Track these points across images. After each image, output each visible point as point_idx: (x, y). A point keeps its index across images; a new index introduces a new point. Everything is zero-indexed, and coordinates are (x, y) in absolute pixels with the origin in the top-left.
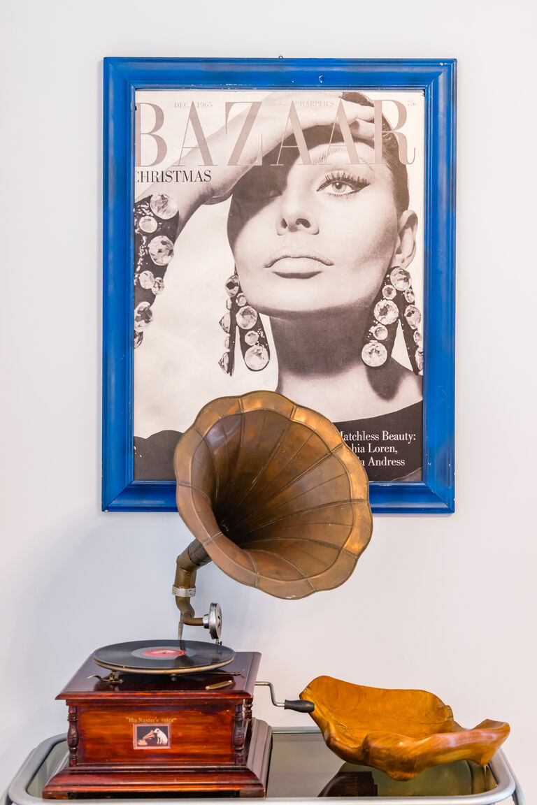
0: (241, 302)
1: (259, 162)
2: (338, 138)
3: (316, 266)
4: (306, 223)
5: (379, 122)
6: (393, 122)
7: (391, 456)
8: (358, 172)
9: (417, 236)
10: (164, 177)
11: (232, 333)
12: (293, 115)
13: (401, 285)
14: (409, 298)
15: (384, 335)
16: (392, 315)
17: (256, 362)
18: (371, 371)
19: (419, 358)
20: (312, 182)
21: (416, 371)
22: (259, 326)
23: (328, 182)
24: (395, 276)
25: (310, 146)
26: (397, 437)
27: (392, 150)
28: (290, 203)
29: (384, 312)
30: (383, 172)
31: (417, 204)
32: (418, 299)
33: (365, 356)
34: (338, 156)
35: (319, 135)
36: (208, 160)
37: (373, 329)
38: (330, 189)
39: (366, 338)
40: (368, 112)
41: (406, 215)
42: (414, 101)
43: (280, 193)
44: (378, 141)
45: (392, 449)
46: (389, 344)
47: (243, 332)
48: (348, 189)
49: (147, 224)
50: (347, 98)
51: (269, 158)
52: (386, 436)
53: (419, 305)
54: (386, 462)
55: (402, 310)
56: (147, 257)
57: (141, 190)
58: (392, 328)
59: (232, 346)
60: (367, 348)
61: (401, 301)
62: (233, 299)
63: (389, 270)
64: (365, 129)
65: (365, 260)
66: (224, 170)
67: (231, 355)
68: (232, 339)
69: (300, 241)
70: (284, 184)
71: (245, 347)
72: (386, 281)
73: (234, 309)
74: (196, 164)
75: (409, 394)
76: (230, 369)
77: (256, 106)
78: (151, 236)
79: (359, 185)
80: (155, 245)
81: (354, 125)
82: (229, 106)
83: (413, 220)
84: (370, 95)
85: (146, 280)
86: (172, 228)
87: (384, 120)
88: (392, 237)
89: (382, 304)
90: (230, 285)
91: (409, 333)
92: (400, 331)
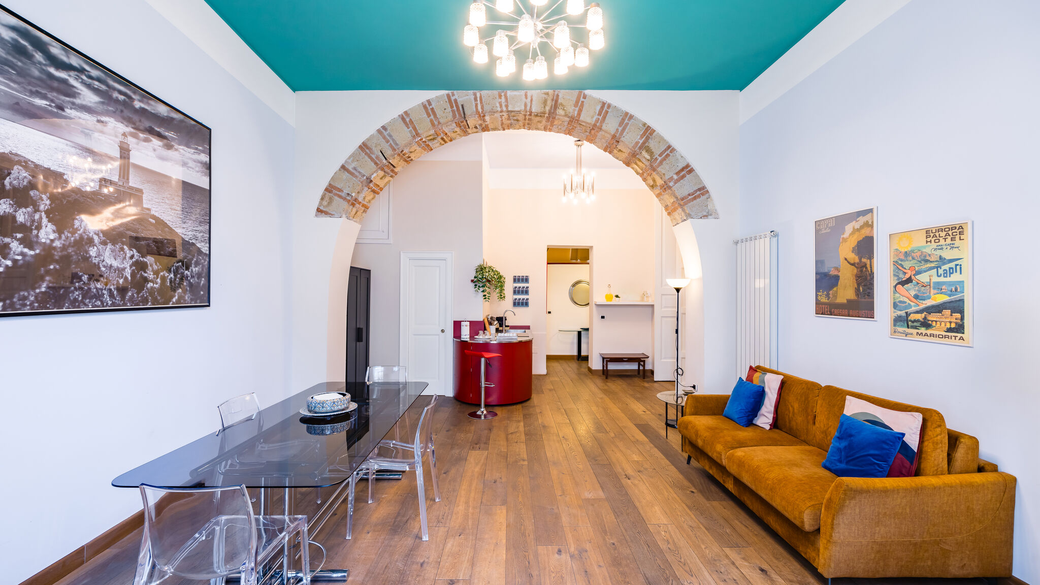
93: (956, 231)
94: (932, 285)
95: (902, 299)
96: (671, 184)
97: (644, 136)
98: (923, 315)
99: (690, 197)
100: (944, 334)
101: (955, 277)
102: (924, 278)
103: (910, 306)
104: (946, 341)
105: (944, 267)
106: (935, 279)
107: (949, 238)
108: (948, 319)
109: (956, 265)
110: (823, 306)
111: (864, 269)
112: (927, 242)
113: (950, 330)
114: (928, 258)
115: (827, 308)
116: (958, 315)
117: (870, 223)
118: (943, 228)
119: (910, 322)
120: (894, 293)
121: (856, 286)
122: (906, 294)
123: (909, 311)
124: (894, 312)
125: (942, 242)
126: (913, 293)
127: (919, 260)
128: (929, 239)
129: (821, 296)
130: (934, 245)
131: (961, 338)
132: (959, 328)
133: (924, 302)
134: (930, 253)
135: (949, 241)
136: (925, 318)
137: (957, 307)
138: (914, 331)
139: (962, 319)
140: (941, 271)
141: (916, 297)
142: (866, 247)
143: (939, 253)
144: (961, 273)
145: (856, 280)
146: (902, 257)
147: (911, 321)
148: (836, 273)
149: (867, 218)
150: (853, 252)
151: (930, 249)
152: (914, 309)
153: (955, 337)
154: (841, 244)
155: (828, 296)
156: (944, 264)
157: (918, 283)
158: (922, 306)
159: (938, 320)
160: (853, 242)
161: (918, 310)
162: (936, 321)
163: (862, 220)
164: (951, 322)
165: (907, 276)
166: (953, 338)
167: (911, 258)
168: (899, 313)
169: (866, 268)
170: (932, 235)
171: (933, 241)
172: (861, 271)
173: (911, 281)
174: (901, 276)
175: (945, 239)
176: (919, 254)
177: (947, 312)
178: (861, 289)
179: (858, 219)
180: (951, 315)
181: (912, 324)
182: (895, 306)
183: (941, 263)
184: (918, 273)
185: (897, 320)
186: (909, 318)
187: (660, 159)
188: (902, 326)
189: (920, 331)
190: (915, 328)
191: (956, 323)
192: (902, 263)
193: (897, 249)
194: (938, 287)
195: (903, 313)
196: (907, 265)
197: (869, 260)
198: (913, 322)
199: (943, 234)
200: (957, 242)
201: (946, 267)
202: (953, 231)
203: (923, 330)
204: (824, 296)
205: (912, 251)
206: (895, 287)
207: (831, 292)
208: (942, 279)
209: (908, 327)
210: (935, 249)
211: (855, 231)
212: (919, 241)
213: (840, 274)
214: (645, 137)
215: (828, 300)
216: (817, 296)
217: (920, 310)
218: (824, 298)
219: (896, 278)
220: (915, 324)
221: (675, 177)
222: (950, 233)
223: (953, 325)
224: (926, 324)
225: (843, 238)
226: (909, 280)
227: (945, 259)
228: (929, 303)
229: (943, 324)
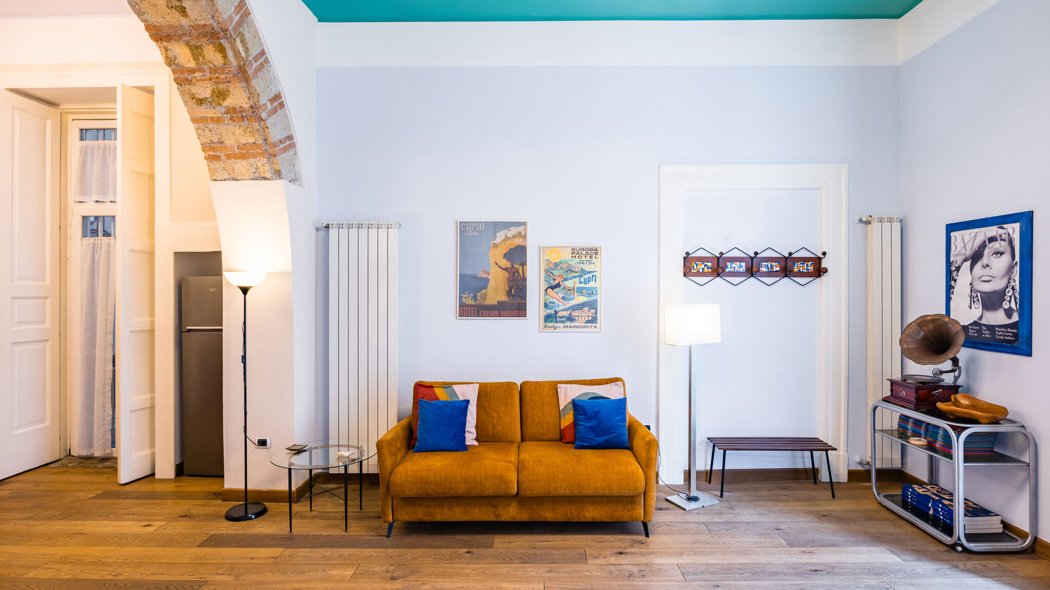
0: (973, 289)
1: (977, 249)
2: (997, 240)
3: (991, 278)
4: (988, 266)
5: (1007, 234)
6: (1011, 234)
7: (1011, 336)
8: (1002, 250)
9: (1017, 268)
10: (956, 255)
11: (971, 298)
12: (985, 235)
13: (1013, 284)
14: (1015, 288)
15: (1008, 299)
16: (1011, 293)
17: (977, 306)
18: (1005, 310)
19: (1018, 306)
20: (989, 254)
21: (1017, 310)
22: (977, 296)
23: (994, 253)
24: (1011, 281)
25: (989, 243)
26: (1012, 331)
27: (1011, 242)
28: (985, 260)
29: (1008, 292)
30: (1009, 249)
31: (1017, 259)
32: (1017, 288)
33: (1003, 306)
34: (996, 245)
35: (992, 239)
36: (966, 250)
37: (1005, 297)
38: (994, 255)
39: (1004, 300)
40: (1004, 231)
41: (1015, 262)
42: (1017, 226)
43: (982, 258)
44: (1007, 240)
45: (1011, 334)
46: (1010, 302)
47: (974, 298)
48: (999, 255)
49: (953, 268)
50: (999, 228)
51: (979, 248)
52: (1009, 330)
53: (1018, 290)
54: (1009, 338)
55: (1013, 291)
56: (953, 277)
57: (952, 259)
58: (1011, 297)
59: (971, 301)
60: (1004, 303)
61: (1013, 289)
62: (971, 288)
63: (1010, 279)
64: (1004, 236)
65: (1004, 276)
66: (969, 252)
67: (971, 304)
68: (971, 299)
69: (987, 271)
70: (983, 255)
71: (974, 302)
72: (1009, 282)
73: (971, 291)
74: (963, 251)
75: (1015, 318)
76: (971, 308)
77: (976, 233)
78: (954, 271)
79: (1002, 254)
80: (955, 274)
81: (1001, 236)
82: (970, 234)
83: (1017, 263)
84: (1005, 226)
85: (953, 283)
86: (958, 269)
87: (1009, 233)
88: (1010, 269)
89: (1008, 289)
90: (971, 284)
91: (1015, 298)
92: (1013, 298)
93: (593, 252)
94: (575, 289)
95: (552, 300)
96: (264, 115)
97: (240, 12)
98: (569, 312)
99: (282, 146)
100: (584, 325)
101: (592, 284)
102: (569, 284)
103: (559, 306)
104: (585, 330)
105: (584, 277)
106: (578, 285)
107: (588, 256)
108: (587, 313)
109: (593, 276)
110: (469, 308)
111: (517, 274)
112: (572, 257)
113: (588, 322)
114: (573, 269)
115: (474, 310)
116: (593, 311)
117: (523, 234)
118: (585, 248)
119: (558, 319)
120: (545, 295)
121: (508, 289)
122: (556, 296)
123: (558, 309)
124: (545, 311)
125: (583, 258)
126: (561, 295)
127: (567, 270)
128: (574, 255)
129: (466, 298)
130: (577, 260)
131: (596, 327)
132: (594, 320)
133: (570, 302)
134: (574, 265)
135: (588, 258)
136: (570, 314)
137: (592, 305)
138: (562, 325)
139: (596, 313)
140: (582, 280)
141: (564, 298)
142: (517, 254)
143: (581, 266)
144: (596, 281)
145: (508, 284)
146: (553, 267)
147: (559, 317)
148: (485, 276)
149: (521, 229)
150: (504, 257)
151: (574, 262)
152: (561, 308)
153: (591, 326)
154: (492, 249)
155: (475, 298)
156: (585, 274)
157: (565, 288)
158: (568, 305)
159: (579, 315)
160: (504, 250)
161: (565, 308)
162: (578, 316)
163: (514, 231)
164: (588, 316)
165: (557, 282)
166: (590, 327)
167: (559, 268)
168: (549, 311)
169: (518, 273)
170: (576, 252)
171: (577, 256)
172: (514, 275)
173: (560, 286)
174: (552, 281)
175: (586, 256)
176: (566, 265)
177: (586, 309)
178: (513, 291)
179: (510, 229)
180: (589, 311)
181: (560, 320)
182: (546, 306)
183: (582, 273)
184: (566, 280)
185: (548, 318)
186: (558, 315)
187: (255, 65)
188: (551, 321)
189: (566, 325)
190: (563, 322)
191: (592, 317)
192: (552, 271)
193: (548, 260)
194: (580, 291)
195: (552, 312)
196: (556, 273)
197: (521, 267)
198: (560, 318)
199: (584, 252)
200: (594, 260)
201: (586, 277)
202: (591, 251)
203: (568, 324)
204: (470, 298)
205: (561, 263)
206: (546, 290)
207: (478, 294)
208: (583, 285)
209: (557, 323)
210: (578, 263)
211: (506, 239)
212: (566, 256)
213: (489, 277)
214: (240, 15)
215: (475, 302)
216: (461, 298)
217: (567, 309)
218: (470, 300)
219: (547, 283)
220: (562, 319)
221: (269, 106)
222: (589, 252)
223: (590, 318)
224: (570, 319)
225: (494, 244)
226: (558, 285)
227: (585, 271)
228: (573, 303)
229: (583, 318)
